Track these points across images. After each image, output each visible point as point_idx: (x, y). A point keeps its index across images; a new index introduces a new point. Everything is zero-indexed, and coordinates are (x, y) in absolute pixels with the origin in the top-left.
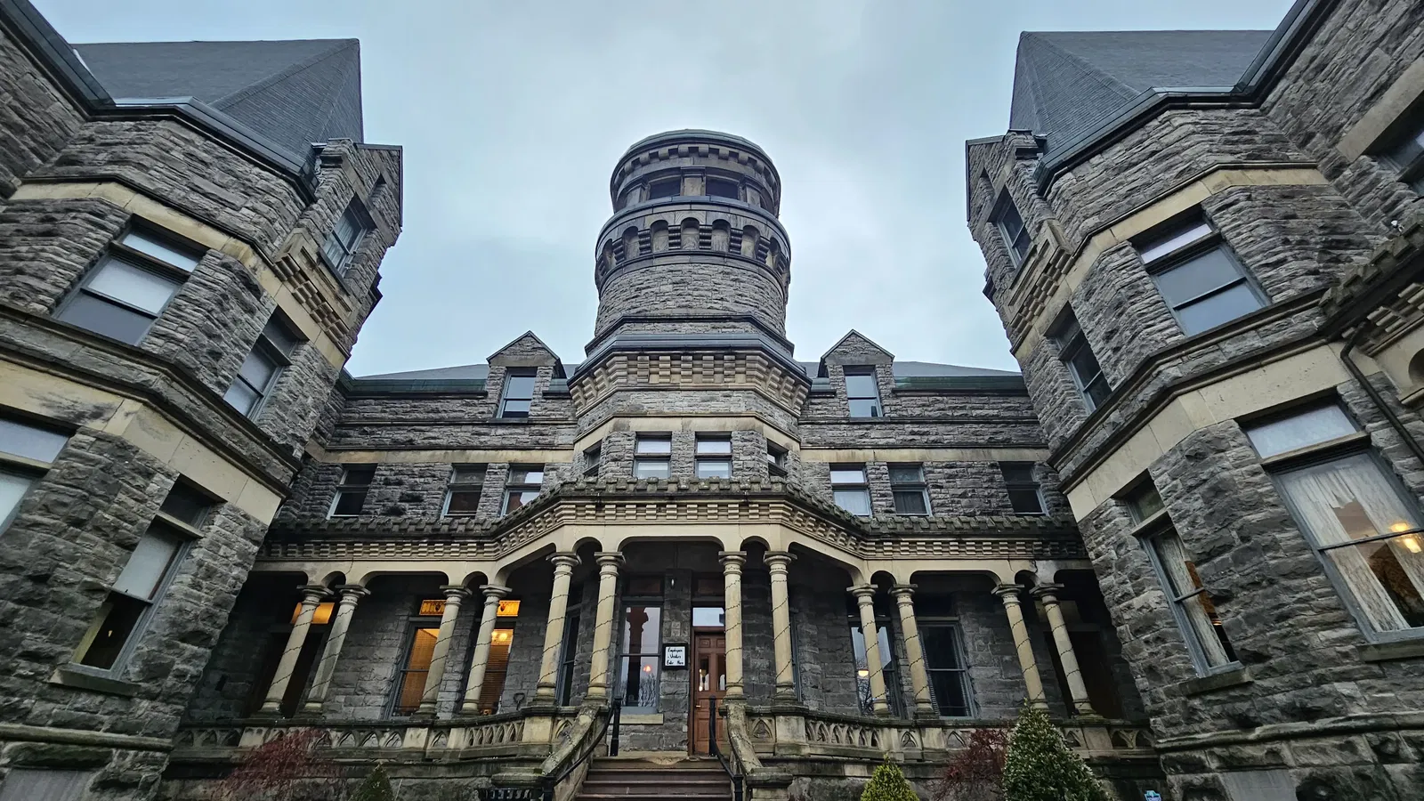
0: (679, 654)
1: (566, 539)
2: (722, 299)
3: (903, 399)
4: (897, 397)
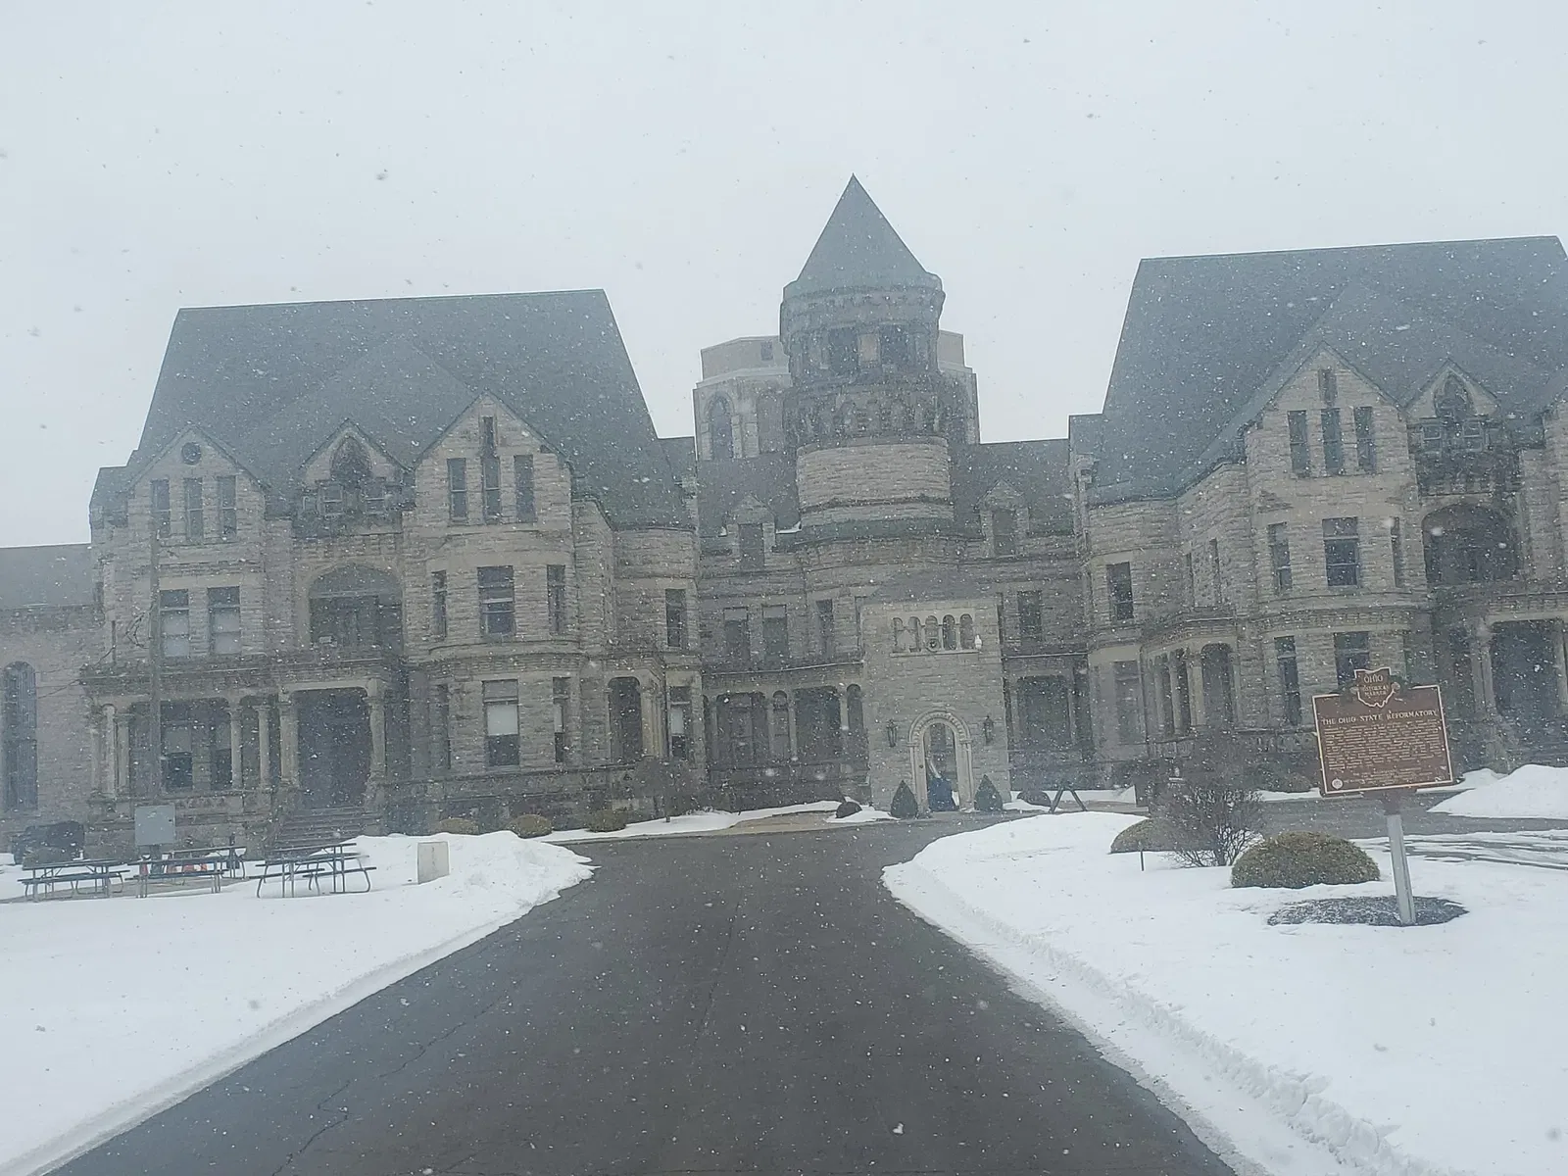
3: (1034, 539)
4: (1029, 538)
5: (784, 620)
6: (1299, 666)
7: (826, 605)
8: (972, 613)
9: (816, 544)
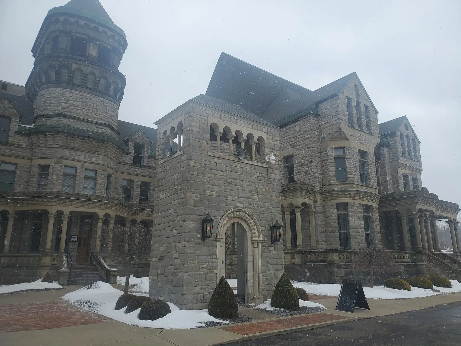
0: (75, 238)
1: (53, 209)
2: (99, 114)
3: (151, 160)
4: (149, 159)
5: (14, 173)
6: (350, 218)
7: (45, 169)
8: (265, 136)
9: (44, 133)
